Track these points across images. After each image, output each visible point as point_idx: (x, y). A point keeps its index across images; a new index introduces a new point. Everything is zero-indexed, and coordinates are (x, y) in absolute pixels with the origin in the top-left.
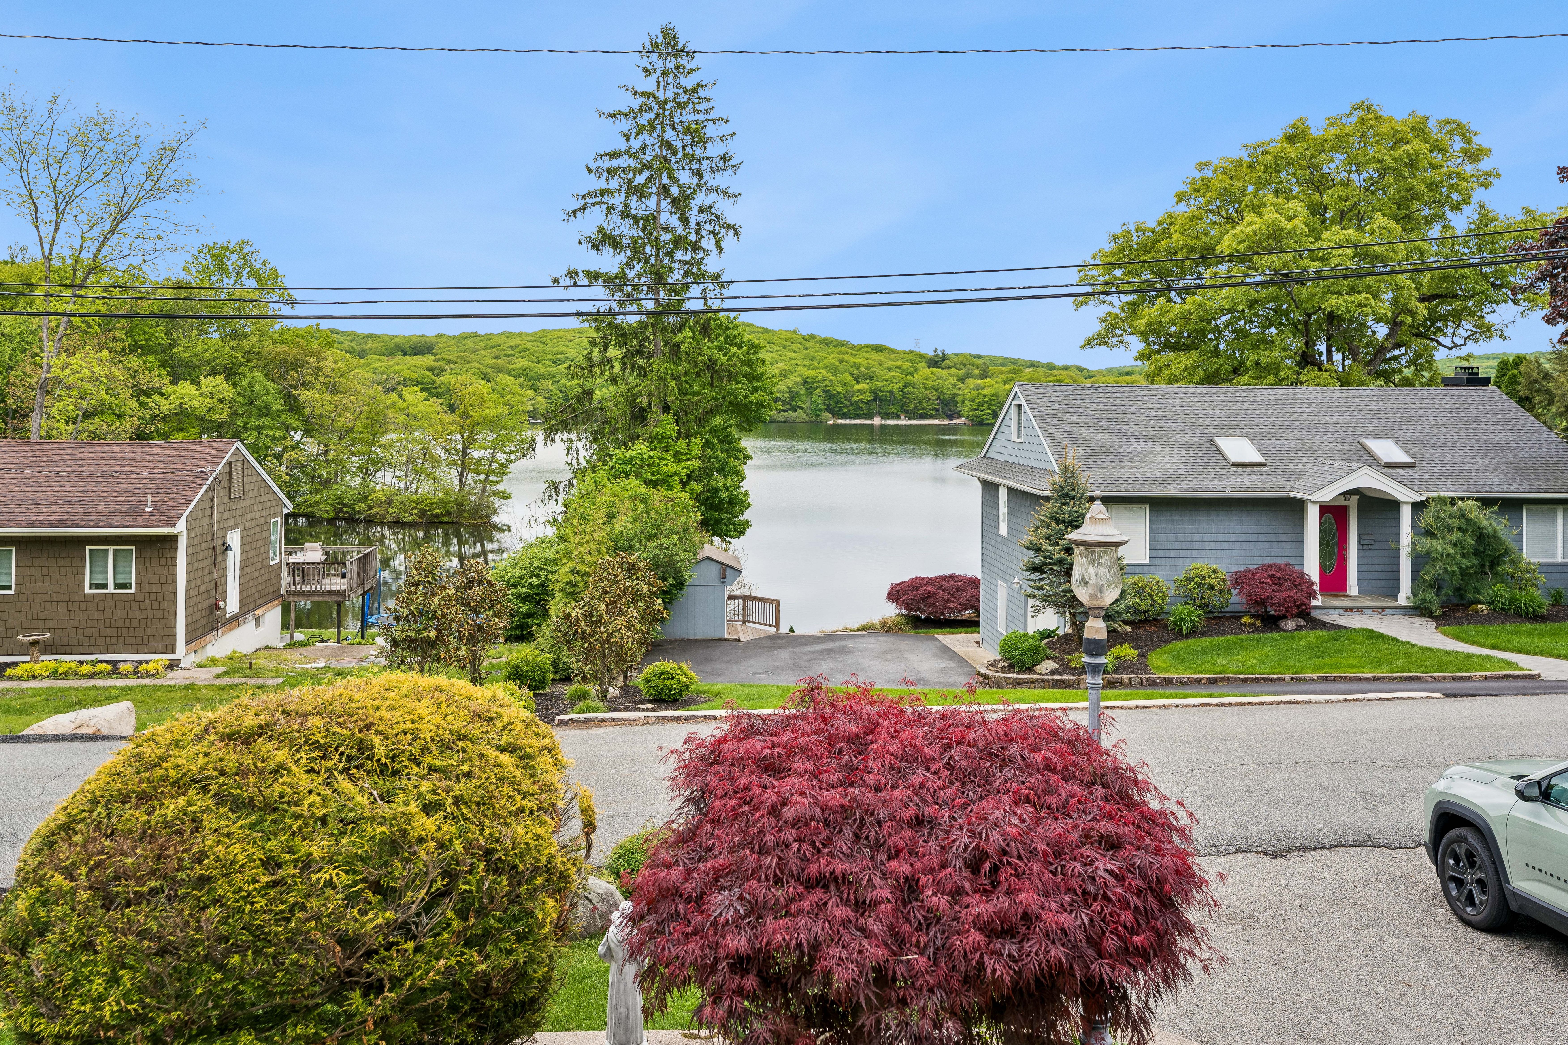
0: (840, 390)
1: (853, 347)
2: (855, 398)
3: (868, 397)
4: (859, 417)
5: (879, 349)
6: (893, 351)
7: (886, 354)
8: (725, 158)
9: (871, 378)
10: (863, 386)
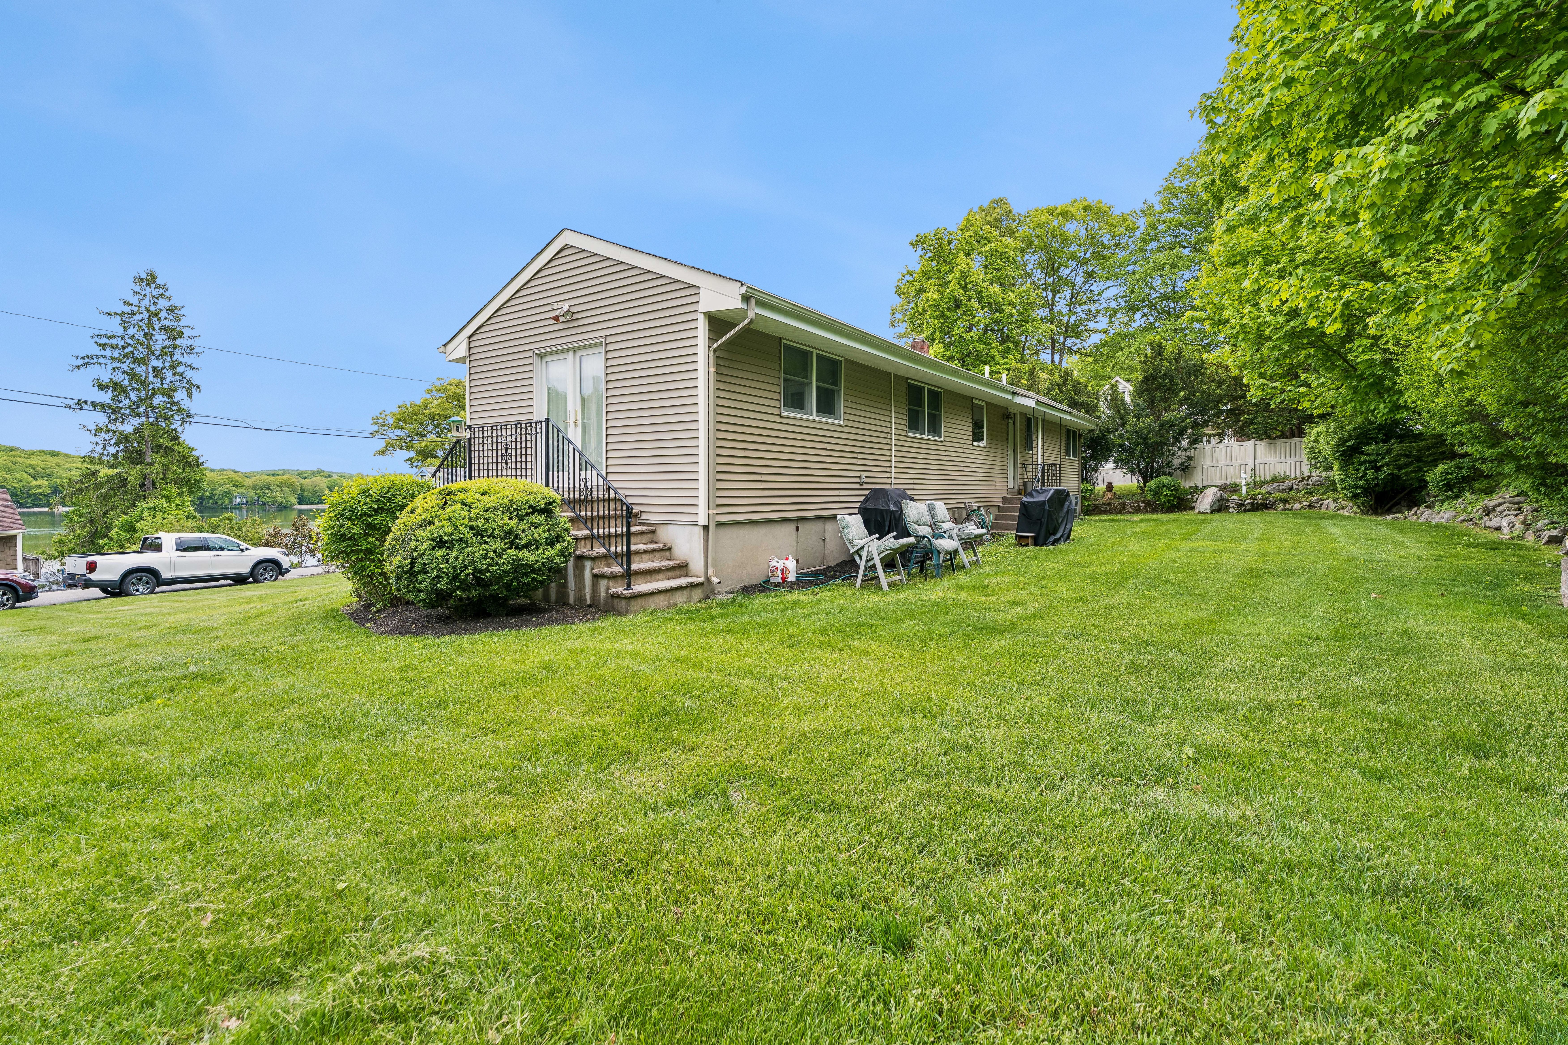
0: (16, 485)
1: (24, 452)
2: (33, 491)
3: (48, 490)
4: (37, 506)
5: (54, 454)
6: (69, 456)
7: (61, 457)
8: (191, 348)
9: (49, 476)
10: (39, 482)
